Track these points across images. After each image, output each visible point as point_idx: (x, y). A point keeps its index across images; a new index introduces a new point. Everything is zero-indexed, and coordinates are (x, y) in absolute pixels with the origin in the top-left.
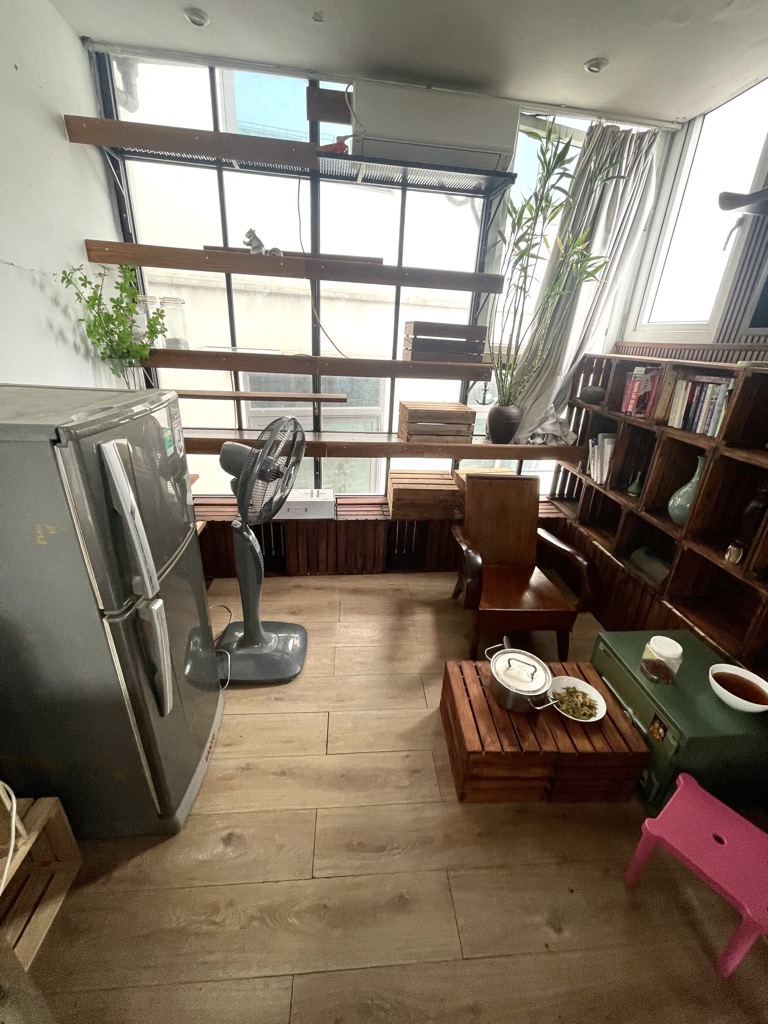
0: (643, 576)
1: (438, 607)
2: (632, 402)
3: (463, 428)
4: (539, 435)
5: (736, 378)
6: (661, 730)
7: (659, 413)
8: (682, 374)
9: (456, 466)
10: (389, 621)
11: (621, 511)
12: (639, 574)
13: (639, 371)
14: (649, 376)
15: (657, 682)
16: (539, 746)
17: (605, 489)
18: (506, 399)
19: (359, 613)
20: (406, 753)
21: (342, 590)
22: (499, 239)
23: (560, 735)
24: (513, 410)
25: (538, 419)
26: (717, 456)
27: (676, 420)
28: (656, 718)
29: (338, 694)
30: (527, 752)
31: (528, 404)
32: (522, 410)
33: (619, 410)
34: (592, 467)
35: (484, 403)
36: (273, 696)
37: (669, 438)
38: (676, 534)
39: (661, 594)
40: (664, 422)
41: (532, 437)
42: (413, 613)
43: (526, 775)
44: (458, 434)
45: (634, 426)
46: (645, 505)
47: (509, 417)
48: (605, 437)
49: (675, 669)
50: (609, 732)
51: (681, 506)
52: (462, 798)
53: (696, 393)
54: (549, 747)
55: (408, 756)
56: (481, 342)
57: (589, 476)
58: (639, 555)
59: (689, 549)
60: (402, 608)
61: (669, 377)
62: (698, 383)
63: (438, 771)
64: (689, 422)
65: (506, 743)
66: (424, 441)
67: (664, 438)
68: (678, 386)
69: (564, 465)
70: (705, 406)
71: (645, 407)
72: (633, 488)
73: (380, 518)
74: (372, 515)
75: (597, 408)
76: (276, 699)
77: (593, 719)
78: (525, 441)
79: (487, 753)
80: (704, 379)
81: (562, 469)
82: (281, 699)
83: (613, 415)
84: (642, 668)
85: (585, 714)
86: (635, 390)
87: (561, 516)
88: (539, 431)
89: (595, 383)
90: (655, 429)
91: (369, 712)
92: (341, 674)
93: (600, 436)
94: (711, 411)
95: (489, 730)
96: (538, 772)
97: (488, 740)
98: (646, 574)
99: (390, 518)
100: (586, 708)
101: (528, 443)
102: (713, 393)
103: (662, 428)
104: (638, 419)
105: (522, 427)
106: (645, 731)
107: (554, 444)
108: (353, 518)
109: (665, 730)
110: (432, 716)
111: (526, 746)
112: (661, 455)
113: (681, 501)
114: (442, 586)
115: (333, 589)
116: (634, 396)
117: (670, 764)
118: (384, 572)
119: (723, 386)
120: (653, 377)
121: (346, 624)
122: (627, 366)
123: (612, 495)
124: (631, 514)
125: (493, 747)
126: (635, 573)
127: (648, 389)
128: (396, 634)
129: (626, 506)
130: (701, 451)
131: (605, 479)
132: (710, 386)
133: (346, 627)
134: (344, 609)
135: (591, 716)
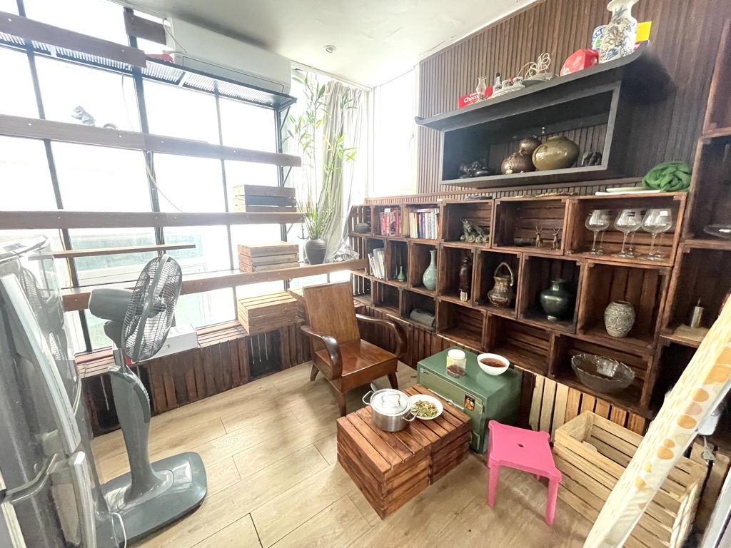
0: (421, 325)
1: (304, 391)
2: (388, 228)
3: (292, 257)
4: (339, 256)
5: (439, 207)
6: (471, 403)
7: (405, 232)
8: (410, 209)
9: (287, 286)
10: (270, 416)
11: (399, 291)
12: (419, 324)
13: (387, 210)
14: (393, 213)
15: (458, 377)
16: (420, 444)
17: (385, 281)
18: (316, 234)
19: (242, 420)
20: (330, 508)
21: (217, 408)
22: (289, 135)
23: (427, 432)
24: (320, 241)
25: (337, 246)
26: (442, 247)
27: (414, 235)
28: (466, 397)
29: (252, 494)
30: (416, 453)
31: (329, 236)
32: (326, 241)
33: (380, 234)
34: (373, 270)
35: (303, 238)
36: (186, 531)
37: (414, 244)
38: (433, 295)
39: (434, 331)
40: (408, 236)
41: (336, 258)
42: (287, 402)
43: (418, 471)
44: (289, 261)
45: (393, 241)
46: (411, 283)
47: (319, 246)
48: (377, 251)
49: (464, 367)
50: (448, 418)
51: (430, 280)
52: (383, 514)
53: (420, 218)
54: (426, 443)
55: (332, 510)
56: (292, 198)
57: (373, 275)
58: (414, 314)
59: (442, 301)
60: (277, 403)
61: (404, 210)
62: (419, 213)
63: (358, 506)
64: (420, 234)
65: (401, 453)
66: (265, 269)
67: (412, 244)
68: (410, 216)
69: (355, 273)
70: (426, 225)
71: (395, 230)
72: (400, 277)
73: (239, 337)
74: (232, 336)
75: (368, 235)
76: (190, 532)
77: (438, 414)
78: (332, 261)
79: (394, 466)
80: (422, 210)
81: (354, 276)
82: (195, 529)
83: (378, 237)
84: (448, 373)
85: (433, 414)
86: (388, 221)
87: (362, 305)
88: (339, 253)
89: (360, 222)
90: (405, 240)
91: (286, 493)
92: (248, 475)
93: (374, 250)
94: (430, 227)
95: (388, 451)
96: (424, 464)
97: (391, 459)
98: (423, 324)
99: (248, 334)
100: (432, 409)
101: (334, 261)
102: (428, 217)
103: (409, 239)
104: (393, 237)
105: (328, 253)
106: (463, 409)
107: (348, 260)
108: (217, 342)
109: (473, 401)
110: (335, 470)
111: (414, 450)
112: (412, 254)
113: (430, 276)
114: (300, 374)
115: (209, 410)
116: (388, 225)
117: (482, 420)
118: (250, 381)
119: (432, 213)
120: (395, 214)
121: (234, 433)
122: (379, 209)
123: (391, 283)
124: (405, 291)
125: (396, 461)
126: (417, 325)
127: (394, 220)
128: (280, 421)
129: (400, 287)
130: (432, 247)
131: (383, 275)
132: (426, 214)
133: (236, 436)
134: (227, 422)
135: (436, 412)
